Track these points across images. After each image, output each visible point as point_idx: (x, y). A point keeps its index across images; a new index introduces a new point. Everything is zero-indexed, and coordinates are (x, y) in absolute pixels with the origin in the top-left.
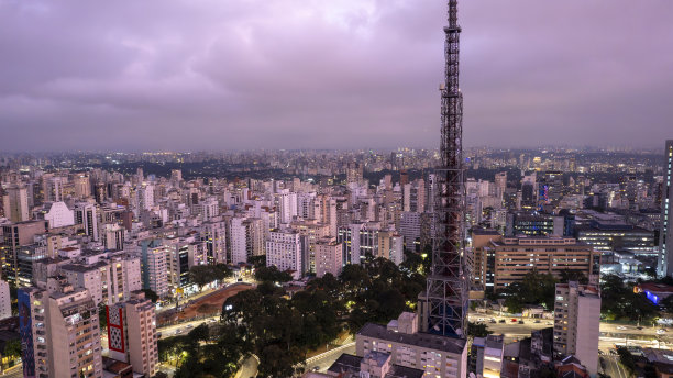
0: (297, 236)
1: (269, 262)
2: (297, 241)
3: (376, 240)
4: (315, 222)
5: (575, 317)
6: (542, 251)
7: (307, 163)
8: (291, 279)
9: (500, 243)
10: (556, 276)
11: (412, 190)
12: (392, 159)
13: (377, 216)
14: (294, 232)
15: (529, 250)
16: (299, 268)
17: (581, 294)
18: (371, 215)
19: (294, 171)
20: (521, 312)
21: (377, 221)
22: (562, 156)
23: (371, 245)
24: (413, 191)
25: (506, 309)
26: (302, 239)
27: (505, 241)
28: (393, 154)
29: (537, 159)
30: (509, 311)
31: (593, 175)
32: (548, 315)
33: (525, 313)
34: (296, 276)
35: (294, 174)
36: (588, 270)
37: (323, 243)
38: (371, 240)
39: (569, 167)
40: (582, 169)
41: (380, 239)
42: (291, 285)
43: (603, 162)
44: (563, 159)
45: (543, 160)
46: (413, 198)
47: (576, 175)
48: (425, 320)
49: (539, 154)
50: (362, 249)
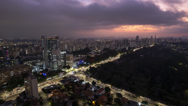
5: (31, 85)
6: (15, 70)
15: (10, 71)
20: (12, 90)
27: (1, 70)
30: (8, 92)
32: (21, 88)
36: (29, 72)
39: (11, 44)
40: (15, 45)
43: (21, 42)
44: (8, 42)
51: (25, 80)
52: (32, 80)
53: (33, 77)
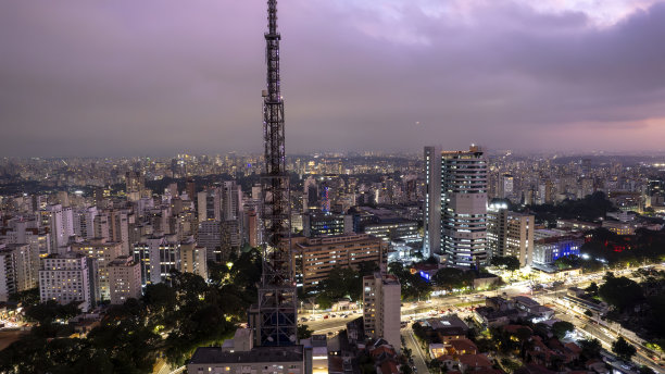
0: (83, 260)
1: (44, 296)
2: (83, 265)
3: (179, 254)
4: (103, 241)
5: (382, 304)
6: (342, 247)
7: (71, 173)
8: (80, 312)
9: (305, 244)
10: (355, 268)
11: (207, 198)
12: (174, 166)
13: (172, 227)
14: (79, 256)
15: (330, 248)
16: (87, 298)
17: (385, 283)
18: (165, 228)
19: (56, 182)
20: (330, 307)
21: (172, 234)
22: (332, 161)
23: (172, 260)
24: (209, 199)
25: (317, 306)
26: (90, 262)
27: (310, 241)
28: (175, 161)
29: (311, 164)
30: (320, 308)
31: (358, 176)
32: (353, 305)
33: (335, 307)
34: (85, 307)
35: (56, 187)
36: (379, 260)
37: (117, 264)
38: (173, 255)
39: (339, 169)
40: (348, 172)
41: (182, 253)
42: (81, 320)
43: (363, 165)
44: (332, 163)
45: (316, 164)
46: (210, 206)
47: (345, 177)
48: (259, 333)
49: (313, 159)
50: (162, 266)
51: (367, 285)
52: (385, 288)
53: (389, 279)
